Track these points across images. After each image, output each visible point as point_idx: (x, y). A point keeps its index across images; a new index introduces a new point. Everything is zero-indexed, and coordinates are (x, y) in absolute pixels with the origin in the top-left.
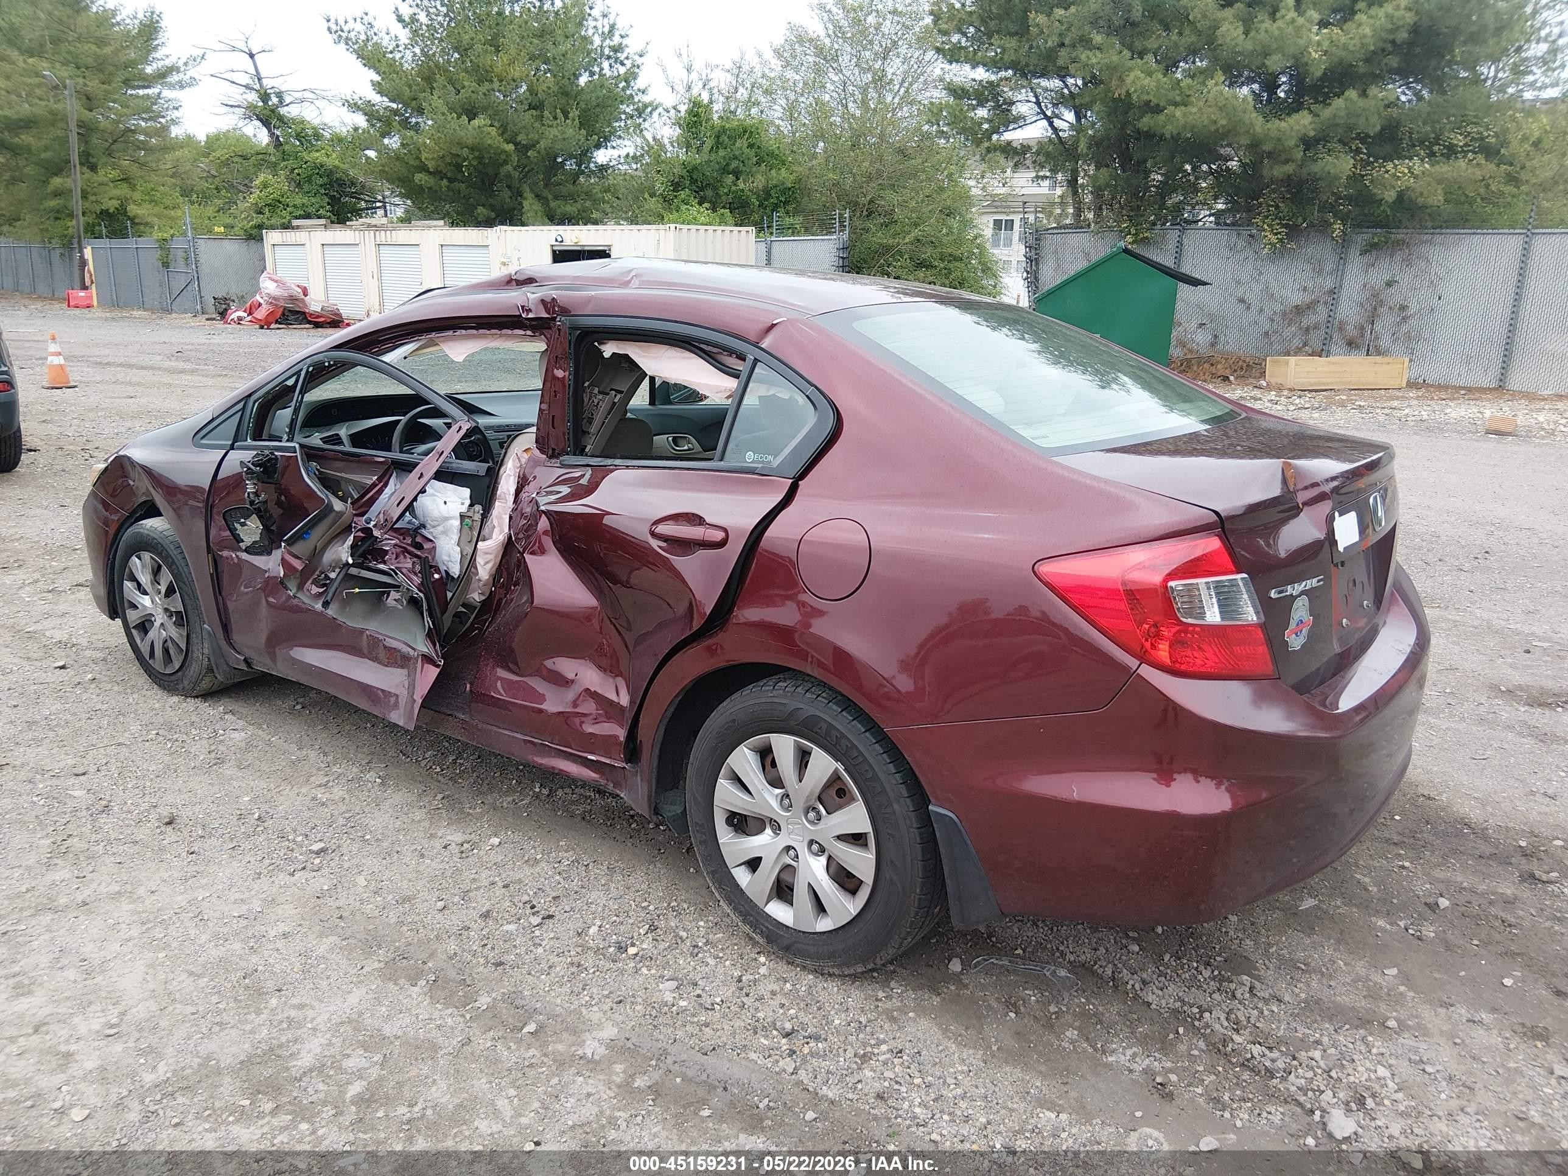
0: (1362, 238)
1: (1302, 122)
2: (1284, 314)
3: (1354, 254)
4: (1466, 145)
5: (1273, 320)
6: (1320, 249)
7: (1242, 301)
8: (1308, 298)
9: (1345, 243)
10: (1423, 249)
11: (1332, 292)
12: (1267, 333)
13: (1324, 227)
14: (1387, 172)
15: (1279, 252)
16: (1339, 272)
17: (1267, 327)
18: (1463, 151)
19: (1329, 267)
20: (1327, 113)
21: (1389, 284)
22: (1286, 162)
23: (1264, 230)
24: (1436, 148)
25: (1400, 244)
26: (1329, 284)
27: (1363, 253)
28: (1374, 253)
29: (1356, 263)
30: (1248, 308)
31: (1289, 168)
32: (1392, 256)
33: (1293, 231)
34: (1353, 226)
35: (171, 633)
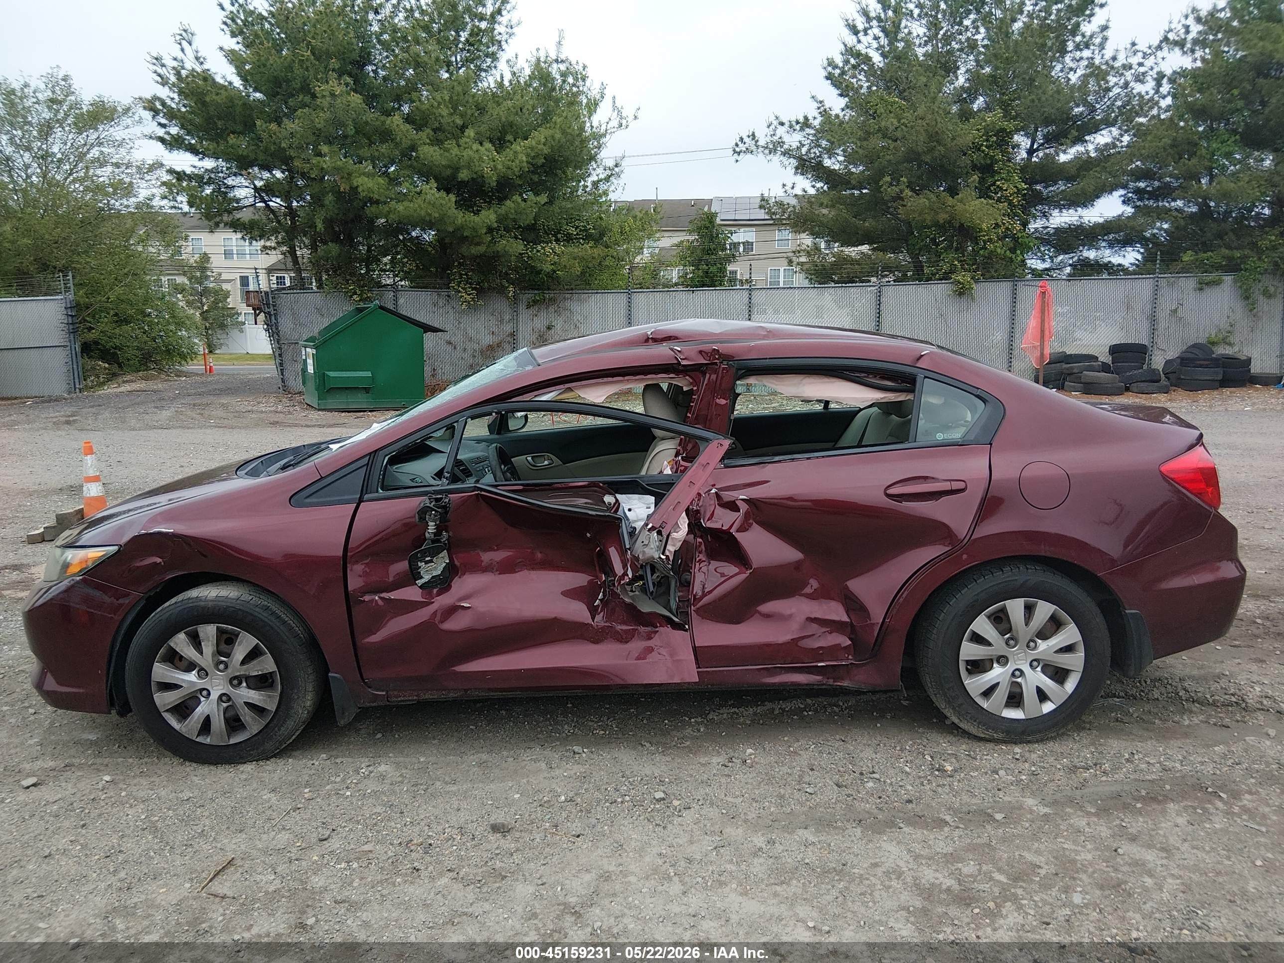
0: (528, 296)
1: (488, 216)
2: (482, 352)
3: (522, 307)
4: (577, 234)
5: (474, 356)
6: (500, 305)
7: (449, 343)
8: (496, 340)
9: (515, 300)
10: (568, 303)
11: (512, 335)
12: (471, 366)
13: (502, 291)
14: (538, 251)
15: (472, 307)
16: (515, 319)
17: (471, 361)
18: (576, 239)
19: (507, 317)
20: (502, 210)
21: (549, 328)
22: (478, 244)
23: (460, 292)
24: (559, 236)
25: (553, 301)
26: (508, 328)
27: (528, 307)
28: (536, 307)
29: (525, 314)
30: (455, 348)
31: (482, 249)
32: (547, 308)
33: (481, 292)
34: (520, 289)
35: (249, 698)
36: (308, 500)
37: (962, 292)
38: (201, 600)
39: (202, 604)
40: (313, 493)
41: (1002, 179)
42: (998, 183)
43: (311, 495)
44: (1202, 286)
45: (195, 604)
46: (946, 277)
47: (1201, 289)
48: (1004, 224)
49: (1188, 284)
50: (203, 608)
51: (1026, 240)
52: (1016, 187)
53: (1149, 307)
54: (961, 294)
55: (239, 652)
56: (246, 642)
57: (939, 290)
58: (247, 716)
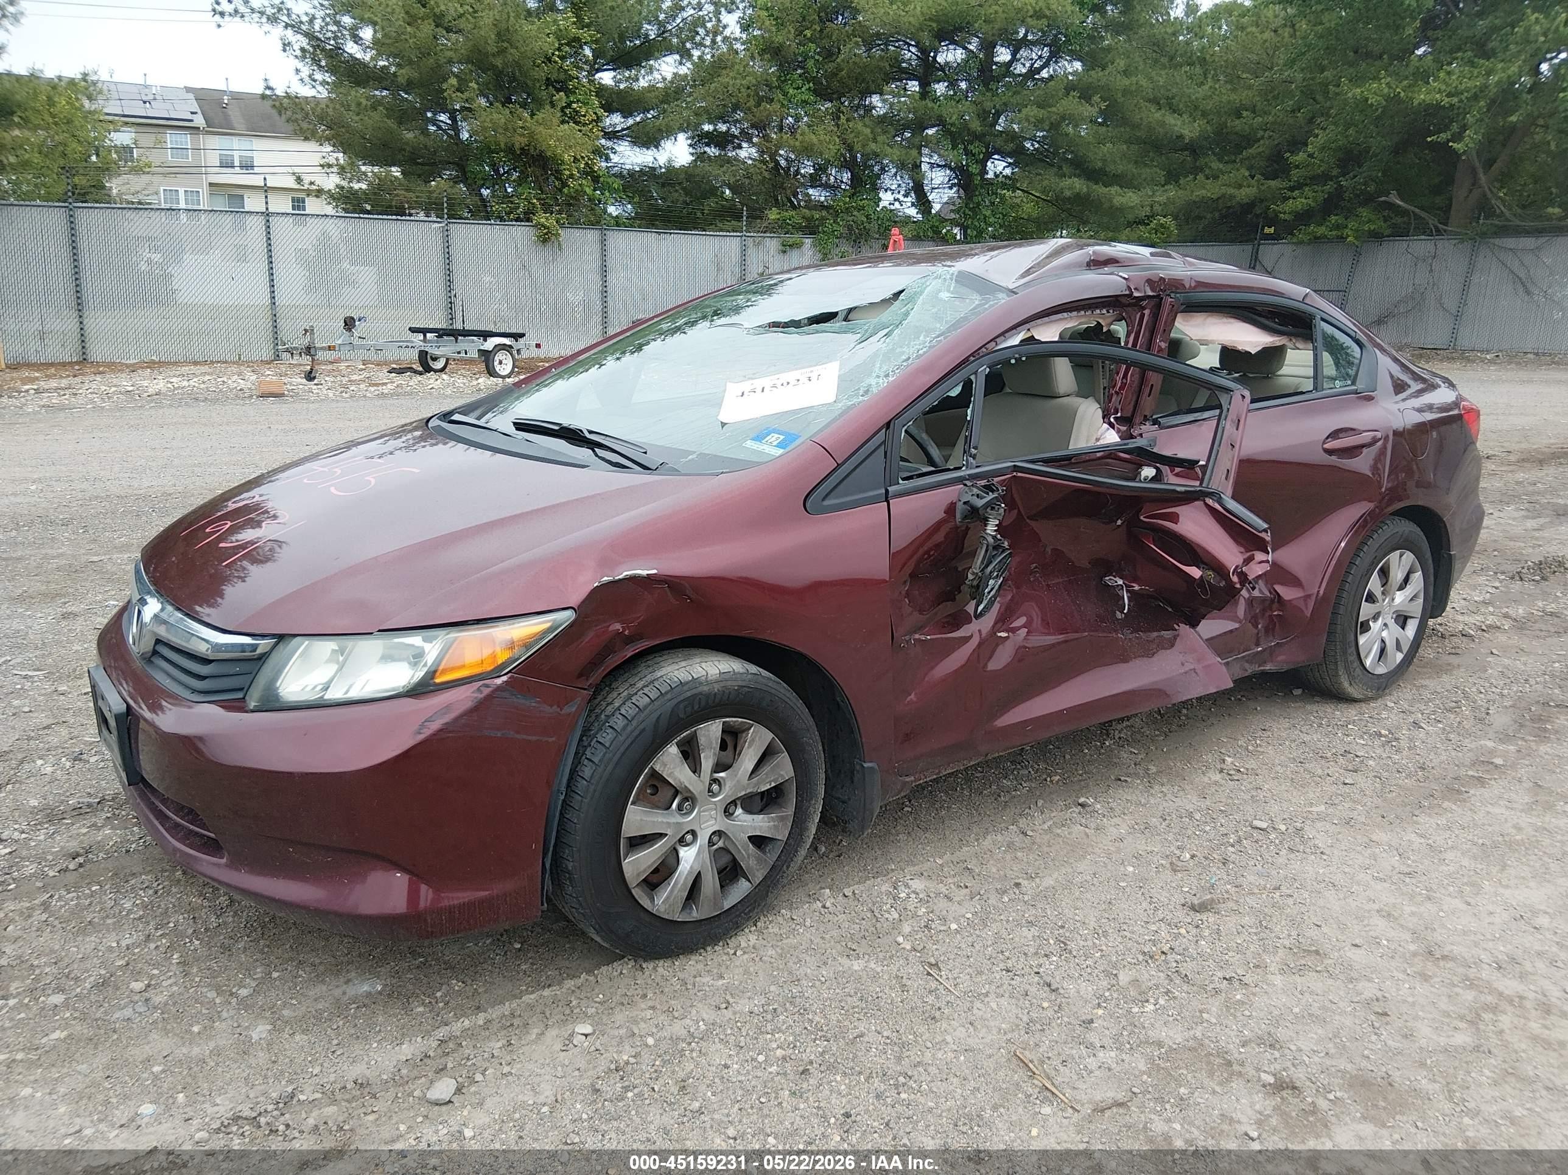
35: (755, 829)
36: (826, 503)
37: (546, 237)
38: (701, 683)
39: (706, 689)
40: (831, 491)
41: (578, 101)
42: (575, 106)
43: (827, 495)
44: (787, 248)
45: (694, 691)
46: (527, 217)
47: (784, 252)
48: (583, 158)
49: (772, 244)
50: (708, 696)
51: (609, 180)
52: (595, 113)
53: (737, 270)
54: (545, 241)
55: (748, 760)
56: (758, 738)
57: (520, 234)
58: (748, 857)
